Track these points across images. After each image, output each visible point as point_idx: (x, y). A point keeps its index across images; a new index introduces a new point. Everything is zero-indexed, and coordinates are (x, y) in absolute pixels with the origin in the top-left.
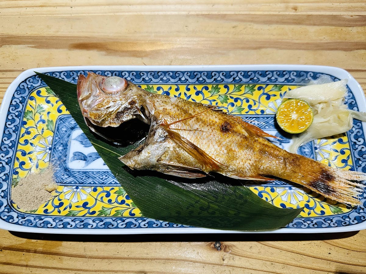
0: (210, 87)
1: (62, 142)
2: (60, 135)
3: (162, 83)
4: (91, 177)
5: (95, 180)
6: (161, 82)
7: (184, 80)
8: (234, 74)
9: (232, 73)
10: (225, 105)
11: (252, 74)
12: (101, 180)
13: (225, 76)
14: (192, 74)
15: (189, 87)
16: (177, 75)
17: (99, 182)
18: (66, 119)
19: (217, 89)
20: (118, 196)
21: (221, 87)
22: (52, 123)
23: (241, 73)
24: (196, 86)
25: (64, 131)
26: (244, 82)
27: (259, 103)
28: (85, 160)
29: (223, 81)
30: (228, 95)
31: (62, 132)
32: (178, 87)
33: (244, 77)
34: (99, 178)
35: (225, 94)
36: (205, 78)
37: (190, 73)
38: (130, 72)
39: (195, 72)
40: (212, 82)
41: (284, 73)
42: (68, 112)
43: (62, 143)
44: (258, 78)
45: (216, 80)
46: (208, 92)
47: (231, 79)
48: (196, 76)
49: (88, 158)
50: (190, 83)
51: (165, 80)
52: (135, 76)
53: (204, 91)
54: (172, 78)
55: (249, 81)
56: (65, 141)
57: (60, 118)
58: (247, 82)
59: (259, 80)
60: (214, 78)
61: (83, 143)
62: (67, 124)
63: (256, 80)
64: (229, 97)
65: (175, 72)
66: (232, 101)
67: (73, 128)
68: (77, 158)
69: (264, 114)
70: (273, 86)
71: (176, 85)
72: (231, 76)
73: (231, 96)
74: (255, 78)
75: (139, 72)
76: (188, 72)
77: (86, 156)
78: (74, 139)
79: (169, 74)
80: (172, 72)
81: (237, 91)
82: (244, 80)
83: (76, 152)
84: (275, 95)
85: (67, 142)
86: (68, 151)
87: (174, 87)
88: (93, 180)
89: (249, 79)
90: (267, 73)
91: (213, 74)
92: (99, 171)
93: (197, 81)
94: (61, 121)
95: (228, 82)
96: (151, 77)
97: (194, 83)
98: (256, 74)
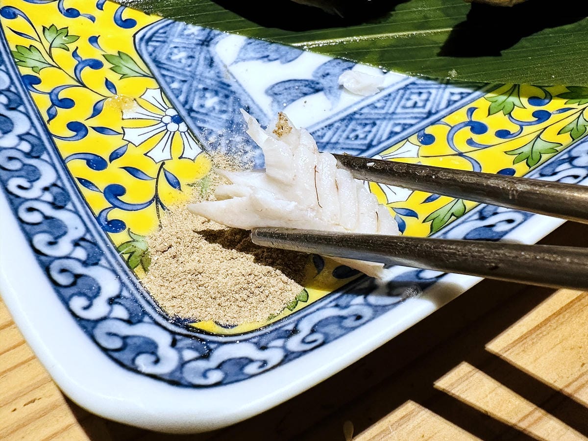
1: (201, 86)
2: (179, 74)
4: (378, 119)
5: (400, 118)
12: (416, 110)
17: (416, 118)
18: (165, 33)
20: (509, 114)
22: (124, 57)
25: (184, 61)
28: (317, 91)
31: (179, 65)
34: (404, 107)
43: (205, 89)
49: (322, 81)
56: (211, 79)
57: (142, 39)
61: (270, 58)
62: (177, 40)
67: (206, 42)
68: (290, 98)
77: (313, 82)
78: (236, 62)
83: (273, 86)
85: (219, 77)
86: (243, 98)
88: (392, 122)
92: (386, 93)
94: (150, 43)
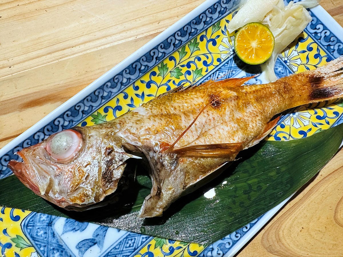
0: (156, 70)
1: (52, 248)
2: (42, 242)
3: (106, 101)
4: (117, 254)
5: (124, 253)
6: (103, 101)
7: (127, 81)
8: (171, 40)
9: (169, 40)
10: (182, 78)
11: (187, 28)
12: (130, 248)
13: (164, 48)
14: (131, 68)
15: (136, 85)
16: (116, 81)
17: (130, 252)
18: (33, 221)
19: (164, 67)
20: (161, 248)
21: (167, 61)
22: (19, 238)
23: (178, 34)
24: (142, 79)
25: (43, 235)
26: (186, 41)
27: (210, 53)
28: (95, 244)
29: (165, 55)
30: (179, 66)
31: (41, 238)
32: (125, 93)
33: (182, 37)
34: (126, 247)
35: (175, 66)
36: (146, 63)
37: (129, 69)
38: (63, 116)
39: (132, 64)
40: (156, 63)
41: (215, 7)
42: (27, 212)
43: (54, 249)
44: (195, 29)
45: (158, 58)
46: (158, 76)
47: (172, 47)
48: (136, 68)
49: (96, 238)
50: (135, 79)
51: (106, 96)
52: (71, 115)
53: (153, 78)
54: (113, 88)
55: (189, 38)
56: (55, 244)
57: (24, 225)
58: (188, 40)
59: (197, 30)
60: (155, 57)
61: (76, 229)
62: (38, 224)
63: (195, 31)
64: (180, 68)
65: (111, 79)
66: (185, 69)
67: (50, 224)
68: (85, 249)
69: (222, 61)
70: (212, 27)
71: (121, 92)
72: (170, 43)
73: (181, 64)
74: (193, 30)
75: (74, 108)
76: (126, 70)
77: (93, 239)
78: (63, 233)
79: (107, 85)
80: (109, 81)
81: (183, 55)
82: (184, 39)
83: (78, 244)
84: (218, 36)
85: (58, 242)
86: (68, 251)
87: (121, 96)
88: (122, 255)
89: (188, 35)
90: (201, 17)
91: (152, 54)
92: (119, 241)
93: (140, 72)
94: (28, 228)
95: (170, 53)
96: (91, 103)
97: (139, 76)
98: (191, 25)
